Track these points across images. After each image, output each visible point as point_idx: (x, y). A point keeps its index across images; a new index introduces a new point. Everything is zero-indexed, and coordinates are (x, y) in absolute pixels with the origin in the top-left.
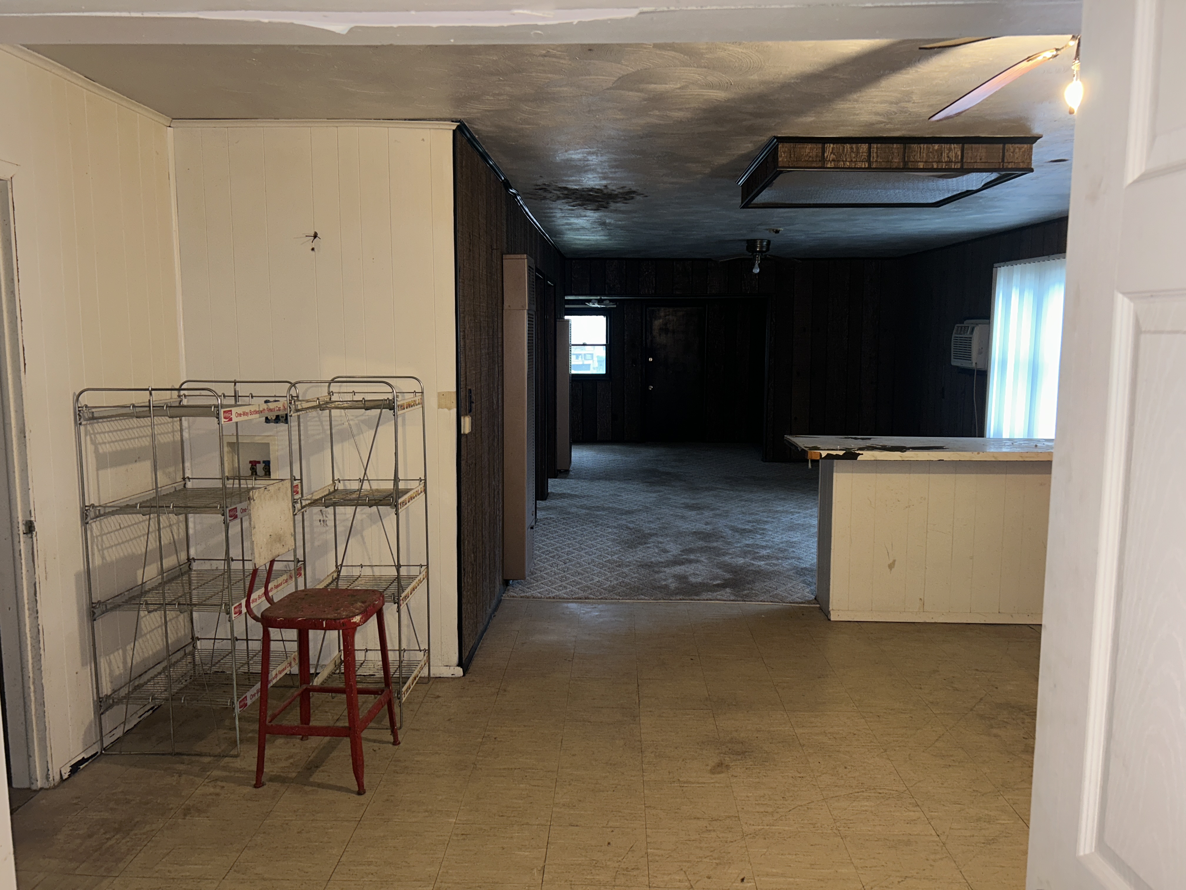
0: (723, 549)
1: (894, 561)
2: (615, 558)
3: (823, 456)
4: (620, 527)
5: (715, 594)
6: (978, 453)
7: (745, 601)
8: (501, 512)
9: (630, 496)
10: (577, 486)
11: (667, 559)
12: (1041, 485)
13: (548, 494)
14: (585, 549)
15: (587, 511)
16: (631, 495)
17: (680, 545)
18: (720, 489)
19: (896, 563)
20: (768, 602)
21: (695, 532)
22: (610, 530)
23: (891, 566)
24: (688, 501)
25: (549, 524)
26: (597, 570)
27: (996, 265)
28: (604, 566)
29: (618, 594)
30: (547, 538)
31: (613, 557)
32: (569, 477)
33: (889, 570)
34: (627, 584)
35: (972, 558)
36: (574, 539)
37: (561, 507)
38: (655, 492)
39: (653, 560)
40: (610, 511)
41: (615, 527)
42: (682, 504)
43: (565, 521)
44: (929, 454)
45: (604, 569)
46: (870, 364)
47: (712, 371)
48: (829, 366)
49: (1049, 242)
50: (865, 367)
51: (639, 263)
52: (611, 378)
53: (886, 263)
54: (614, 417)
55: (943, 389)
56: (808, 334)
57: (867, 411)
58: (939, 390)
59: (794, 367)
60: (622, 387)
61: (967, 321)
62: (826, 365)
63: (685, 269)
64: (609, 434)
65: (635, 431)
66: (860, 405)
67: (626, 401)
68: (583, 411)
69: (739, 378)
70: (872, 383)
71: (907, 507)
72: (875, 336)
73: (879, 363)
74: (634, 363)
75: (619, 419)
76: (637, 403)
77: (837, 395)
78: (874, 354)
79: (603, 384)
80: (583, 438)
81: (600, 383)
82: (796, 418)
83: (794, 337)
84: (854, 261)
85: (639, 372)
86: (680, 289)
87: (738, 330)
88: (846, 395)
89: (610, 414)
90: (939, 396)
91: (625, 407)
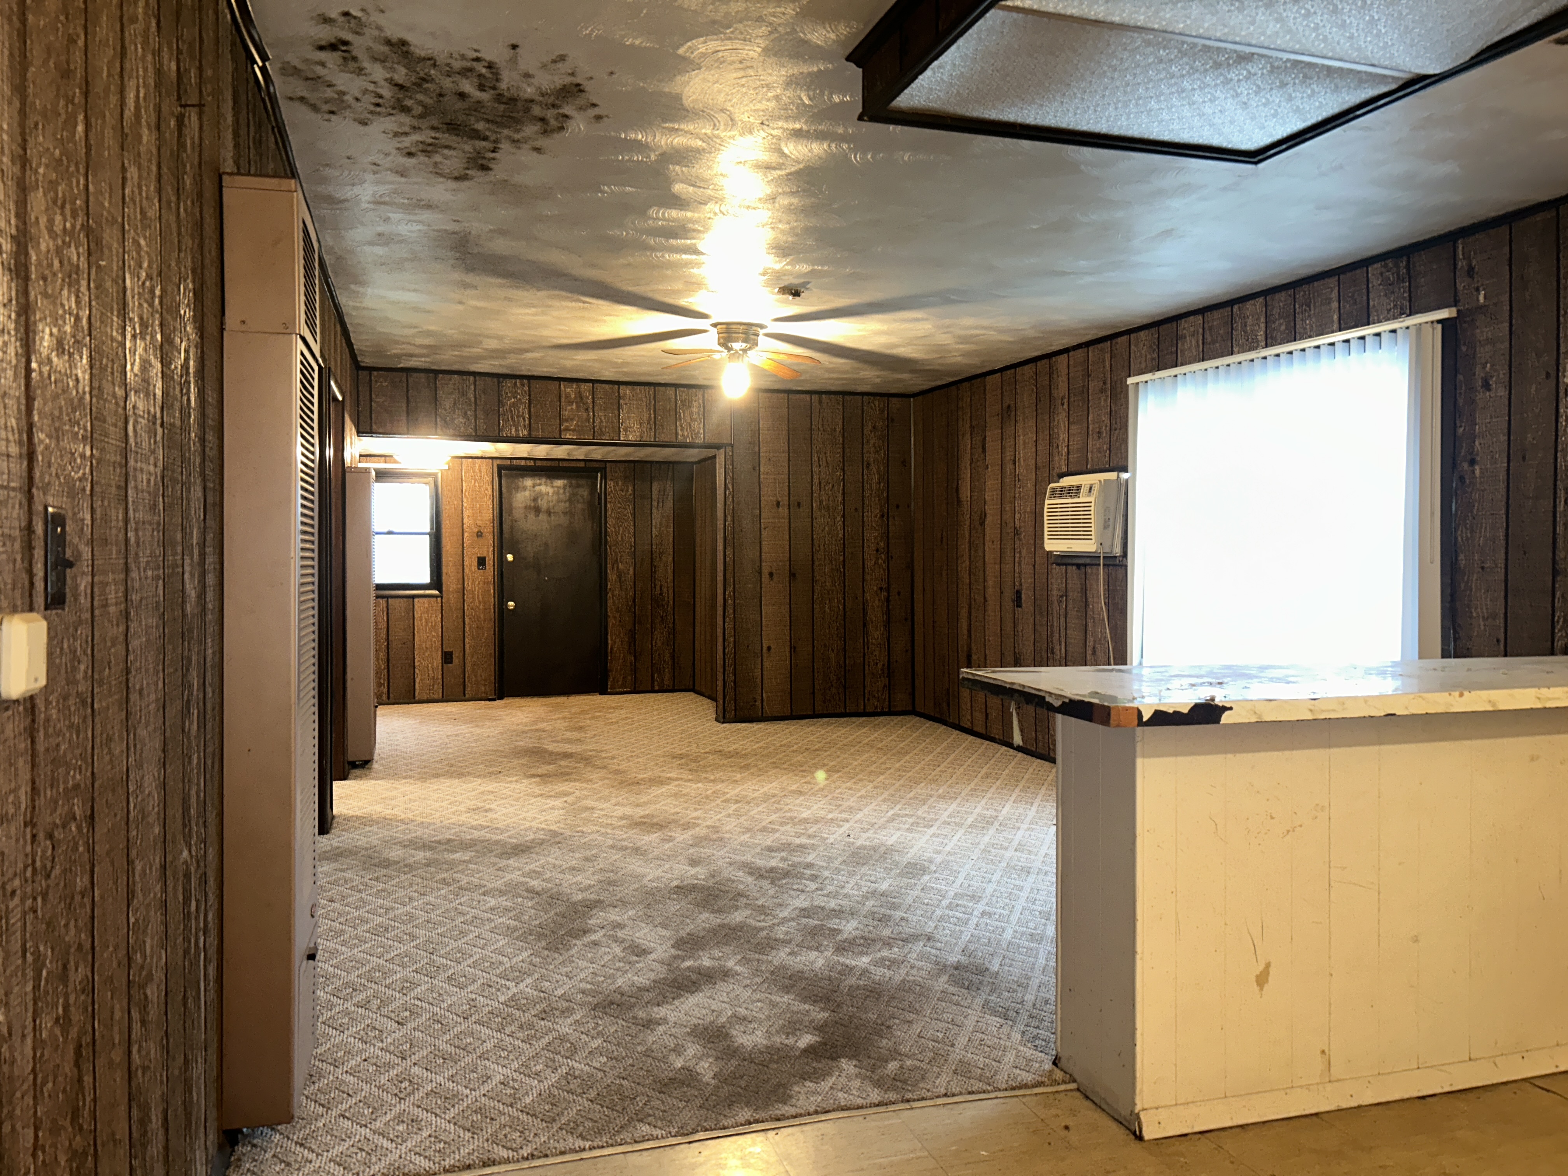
0: (762, 929)
1: (1268, 966)
2: (526, 987)
3: (1145, 719)
4: (509, 890)
5: (826, 1085)
6: (1461, 695)
7: (908, 1101)
8: (213, 940)
9: (511, 810)
10: (394, 793)
11: (652, 976)
13: (333, 817)
14: (446, 967)
15: (428, 854)
16: (512, 806)
17: (665, 926)
18: (677, 779)
19: (1272, 970)
20: (961, 1094)
21: (677, 887)
22: (492, 902)
23: (1262, 979)
24: (628, 811)
25: (343, 898)
26: (490, 1038)
27: (1133, 379)
28: (508, 1019)
29: (572, 1128)
30: (344, 943)
31: (522, 986)
32: (373, 775)
33: (1256, 988)
34: (587, 1083)
36: (413, 937)
37: (366, 849)
38: (557, 796)
39: (620, 982)
40: (478, 848)
41: (502, 893)
42: (622, 818)
43: (381, 886)
45: (508, 1030)
46: (877, 559)
47: (614, 577)
48: (817, 563)
49: (1245, 332)
50: (869, 564)
51: (499, 382)
52: (440, 591)
53: (895, 402)
54: (447, 658)
55: (1018, 593)
56: (784, 511)
57: (876, 634)
58: (1009, 594)
59: (764, 564)
60: (460, 605)
61: (1066, 479)
62: (813, 561)
63: (581, 398)
64: (438, 688)
65: (485, 680)
66: (864, 625)
67: (467, 628)
68: (388, 649)
69: (658, 588)
70: (881, 589)
71: (1288, 831)
72: (883, 516)
73: (889, 558)
74: (481, 562)
75: (455, 660)
76: (488, 631)
77: (830, 608)
78: (882, 544)
79: (425, 600)
80: (388, 698)
81: (421, 600)
82: (769, 648)
83: (763, 514)
84: (847, 398)
85: (491, 579)
86: (574, 430)
87: (654, 511)
88: (844, 608)
89: (440, 653)
90: (1009, 604)
91: (467, 640)
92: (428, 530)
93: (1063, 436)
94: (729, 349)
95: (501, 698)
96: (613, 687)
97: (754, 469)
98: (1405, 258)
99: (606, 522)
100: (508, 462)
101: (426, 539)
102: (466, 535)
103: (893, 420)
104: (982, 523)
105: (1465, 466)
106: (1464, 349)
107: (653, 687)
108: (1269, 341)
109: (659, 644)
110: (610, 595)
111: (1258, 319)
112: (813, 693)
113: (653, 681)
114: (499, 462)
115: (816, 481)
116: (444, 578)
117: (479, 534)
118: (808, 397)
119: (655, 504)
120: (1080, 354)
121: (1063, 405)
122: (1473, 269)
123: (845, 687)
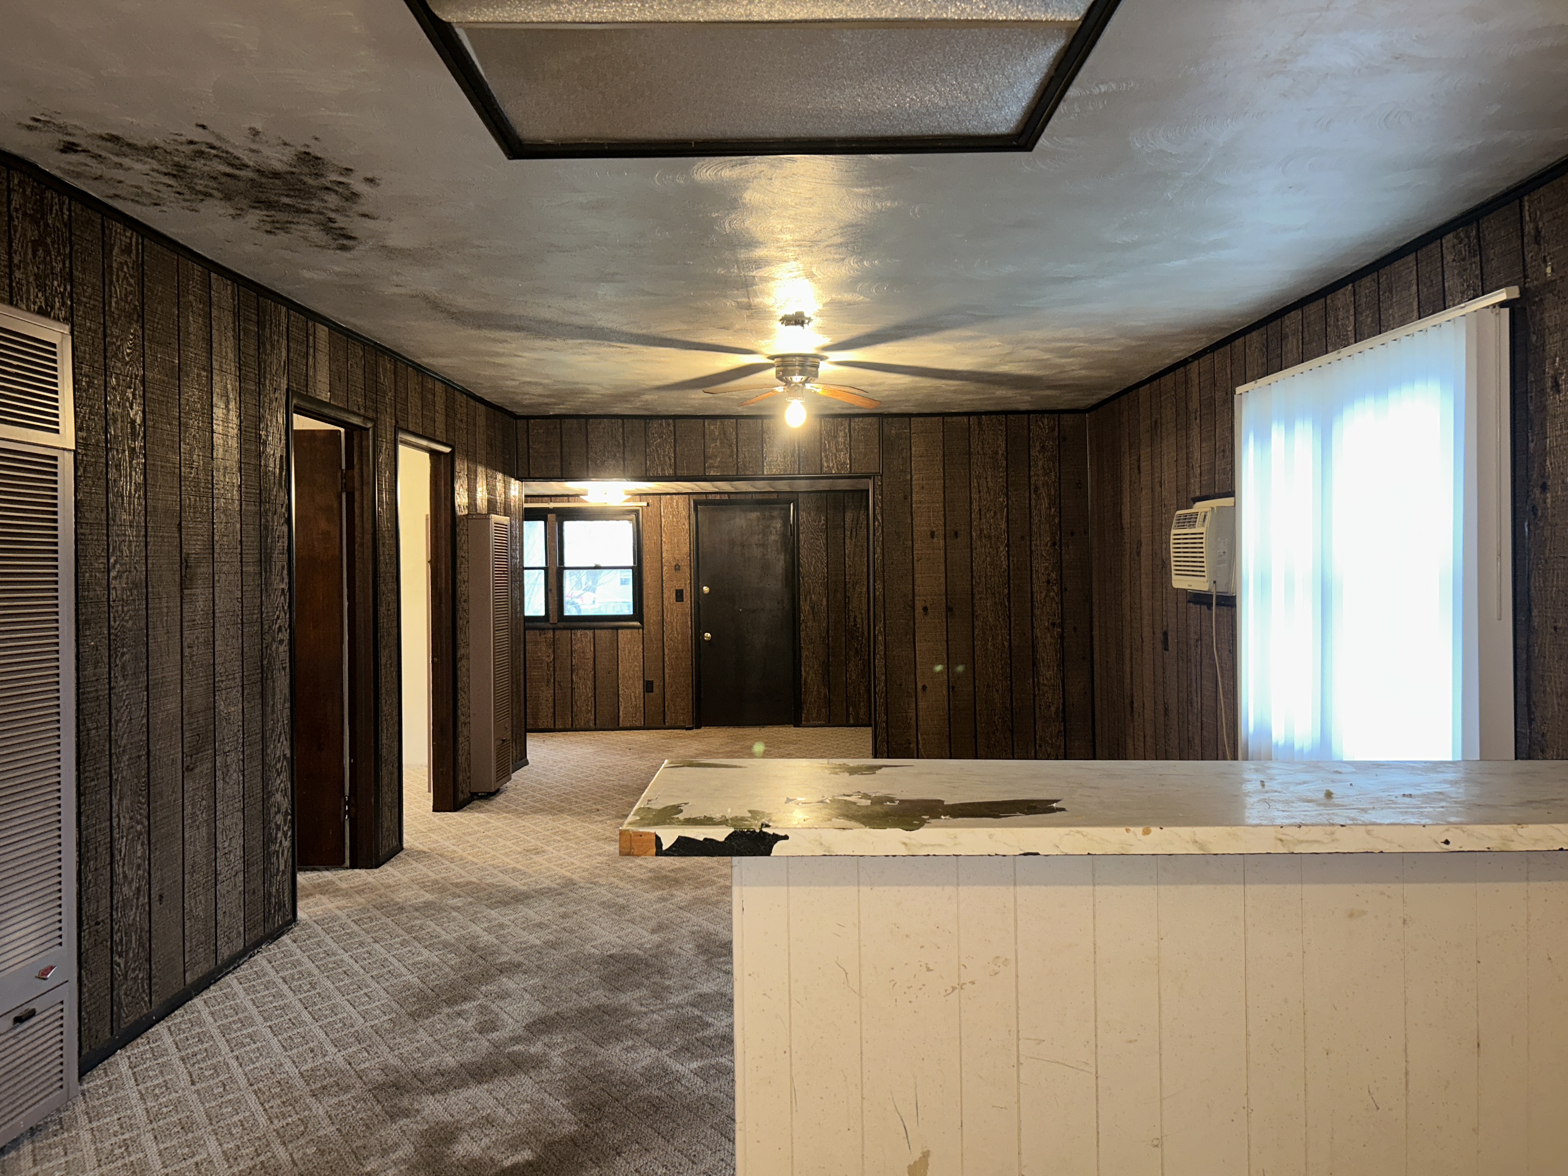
1: (926, 1155)
3: (664, 848)
4: (454, 944)
6: (1147, 832)
10: (480, 828)
12: (1351, 915)
19: (936, 1163)
22: (424, 956)
27: (1239, 390)
35: (1158, 1144)
40: (483, 894)
41: (445, 947)
44: (991, 836)
46: (1049, 591)
47: (807, 608)
48: (977, 597)
49: (1337, 327)
50: (1039, 597)
51: (645, 423)
52: (642, 622)
53: (1067, 419)
54: (648, 687)
55: (1165, 634)
56: (939, 542)
57: (1048, 674)
58: (1159, 635)
59: (917, 598)
60: (660, 636)
61: (1198, 504)
62: (972, 594)
63: (725, 434)
64: (640, 715)
65: (684, 709)
66: (1034, 664)
67: (666, 659)
68: (595, 677)
69: (852, 619)
70: (1054, 624)
71: (954, 989)
72: (1054, 544)
73: (1063, 590)
74: (679, 595)
75: (656, 690)
76: (686, 663)
77: (993, 645)
78: (1054, 575)
79: (628, 631)
80: (595, 724)
81: (624, 631)
82: (924, 688)
83: (916, 546)
84: (1011, 417)
85: (688, 610)
86: (718, 467)
87: (848, 541)
88: (1010, 646)
89: (642, 682)
90: (1159, 647)
91: (667, 671)
92: (632, 564)
93: (1197, 455)
94: (788, 383)
95: (698, 727)
96: (807, 720)
97: (905, 498)
98: (1475, 225)
99: (799, 553)
100: (704, 497)
101: (629, 574)
102: (665, 568)
103: (1065, 439)
104: (1139, 553)
105: (1537, 491)
106: (1534, 338)
107: (848, 720)
108: (1358, 336)
109: (854, 677)
110: (803, 626)
111: (1348, 311)
112: (976, 737)
113: (848, 715)
114: (695, 497)
115: (975, 506)
116: (645, 610)
117: (677, 568)
118: (965, 419)
119: (848, 533)
120: (1206, 359)
121: (1196, 419)
122: (1539, 233)
123: (1012, 731)
